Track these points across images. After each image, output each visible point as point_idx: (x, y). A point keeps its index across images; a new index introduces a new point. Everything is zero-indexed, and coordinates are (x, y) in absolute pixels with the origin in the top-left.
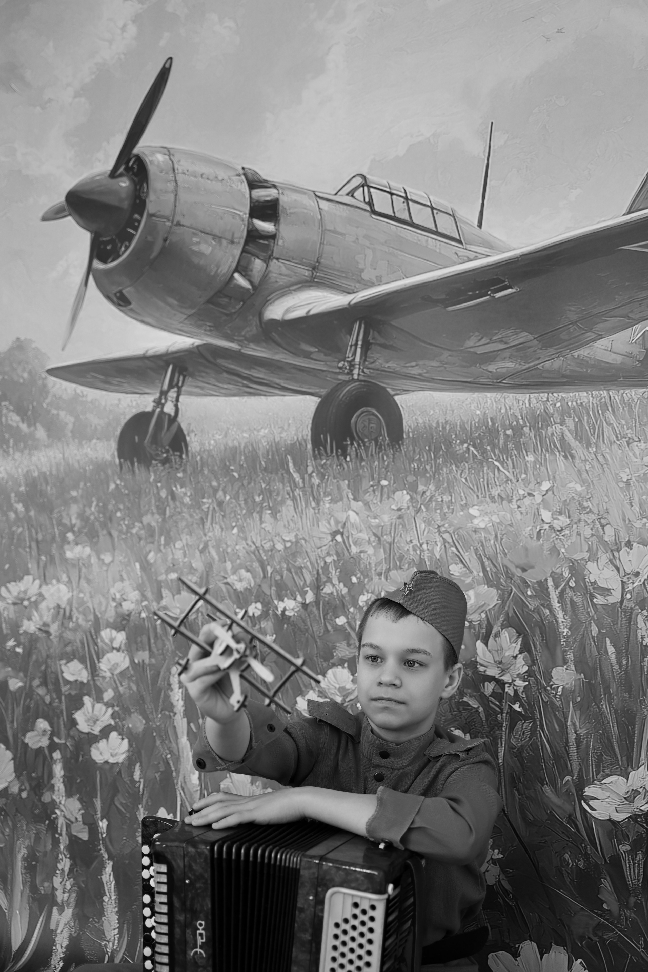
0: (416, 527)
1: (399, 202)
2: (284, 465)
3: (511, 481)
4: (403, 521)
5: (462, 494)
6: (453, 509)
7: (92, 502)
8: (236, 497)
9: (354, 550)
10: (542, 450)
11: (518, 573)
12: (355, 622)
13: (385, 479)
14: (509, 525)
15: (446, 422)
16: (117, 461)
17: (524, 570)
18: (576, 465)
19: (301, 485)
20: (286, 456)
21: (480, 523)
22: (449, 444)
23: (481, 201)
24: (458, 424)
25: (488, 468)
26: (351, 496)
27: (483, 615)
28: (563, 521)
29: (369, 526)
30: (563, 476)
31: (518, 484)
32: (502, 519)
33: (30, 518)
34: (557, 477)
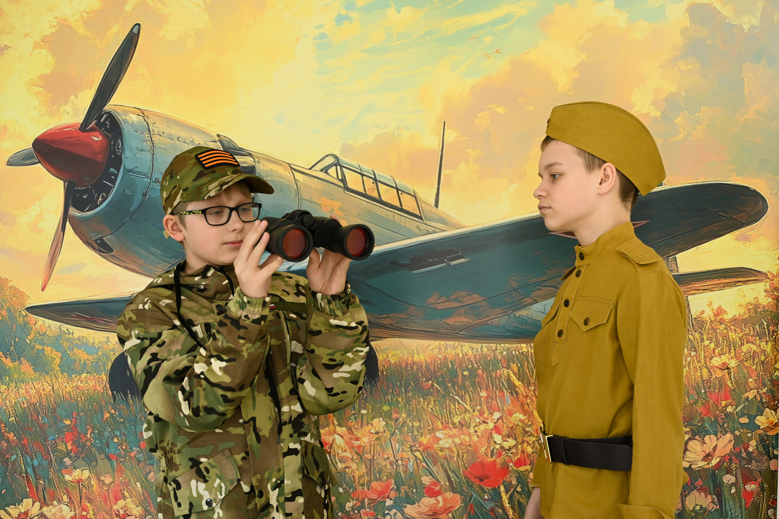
0: (392, 447)
1: (369, 183)
3: (469, 411)
4: (381, 442)
5: (429, 421)
6: (422, 433)
7: (88, 430)
9: (340, 466)
10: (493, 388)
11: (477, 482)
13: (365, 409)
14: (468, 445)
15: (414, 363)
16: (110, 393)
18: (520, 399)
21: (445, 443)
22: (417, 381)
23: (437, 186)
24: (424, 365)
25: (450, 401)
26: (336, 423)
27: (450, 515)
28: (511, 442)
29: (352, 447)
30: (509, 408)
31: (474, 414)
32: (463, 441)
33: (24, 446)
34: (505, 409)
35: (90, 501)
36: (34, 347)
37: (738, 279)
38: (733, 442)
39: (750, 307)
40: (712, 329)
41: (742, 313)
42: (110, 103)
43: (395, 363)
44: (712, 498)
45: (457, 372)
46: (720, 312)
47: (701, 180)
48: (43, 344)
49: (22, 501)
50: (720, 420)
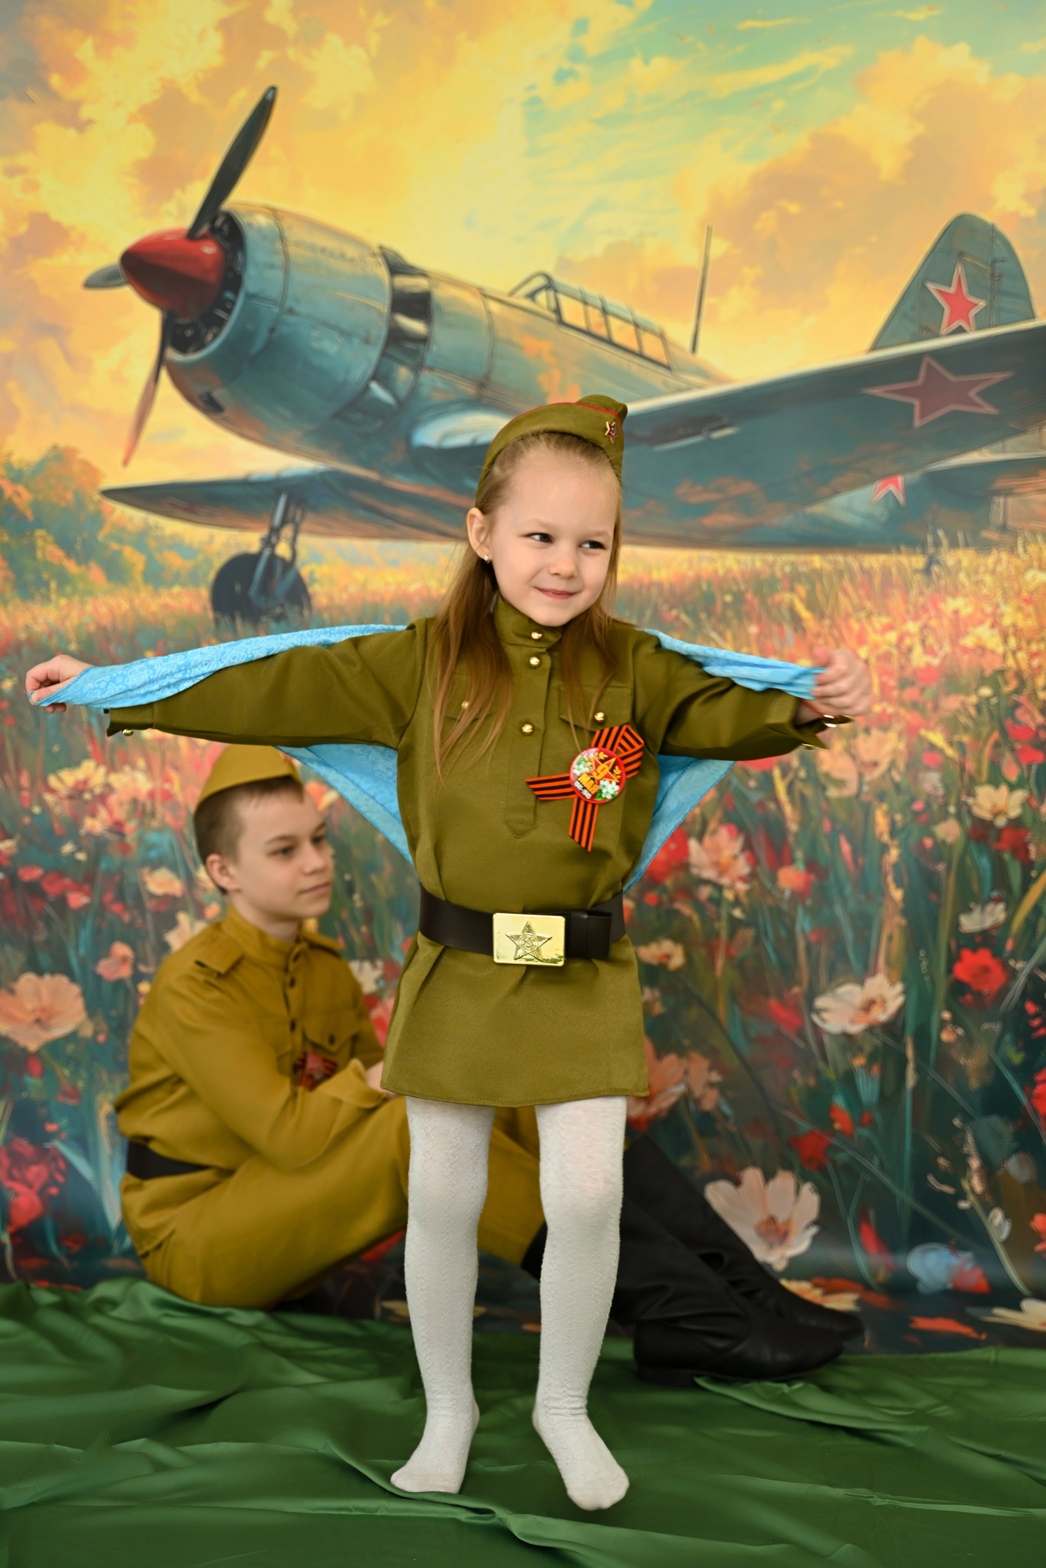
1: (595, 316)
10: (768, 621)
15: (652, 583)
16: (210, 615)
22: (655, 610)
23: (695, 321)
24: (667, 586)
36: (108, 546)
42: (230, 199)
45: (715, 597)
48: (120, 541)
49: (80, 763)
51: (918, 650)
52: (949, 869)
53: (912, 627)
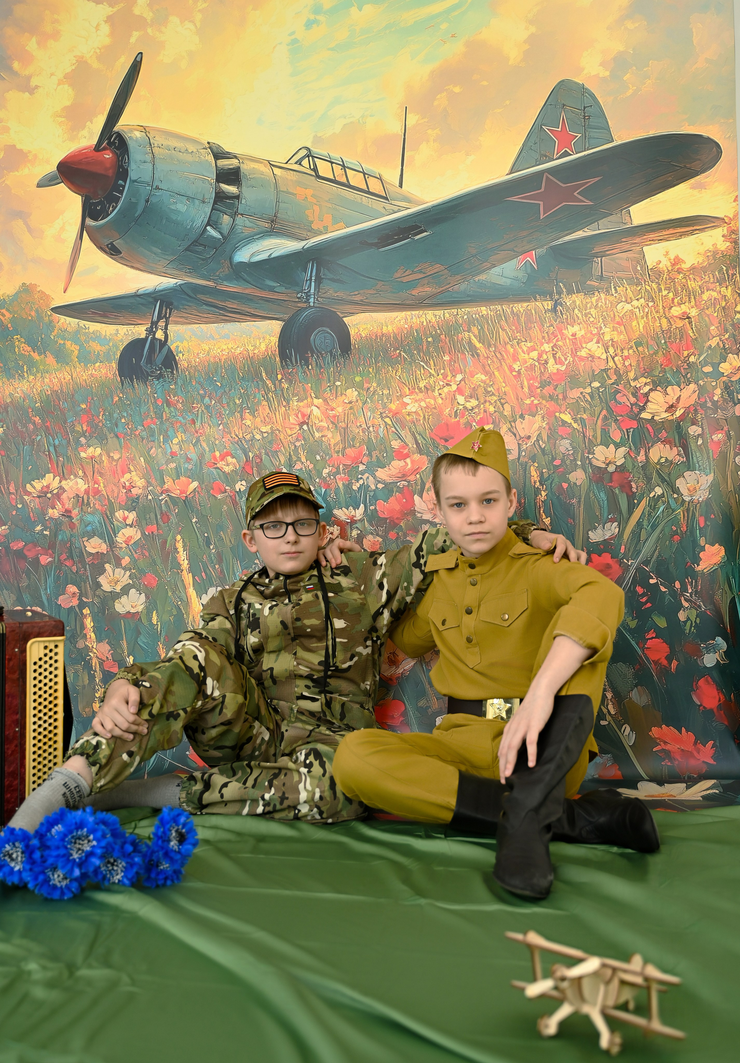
0: (364, 415)
1: (338, 169)
2: (258, 375)
3: (434, 375)
4: (354, 410)
5: (398, 388)
6: (391, 400)
7: (100, 412)
8: (220, 401)
9: (317, 435)
10: (455, 352)
11: (442, 443)
12: (321, 489)
13: (339, 381)
14: (434, 408)
15: (383, 335)
16: (119, 378)
17: (446, 441)
18: (481, 361)
19: (273, 389)
20: (259, 367)
21: (412, 408)
22: (386, 351)
23: (400, 168)
24: (392, 335)
25: (416, 368)
26: (313, 395)
27: (418, 476)
28: (474, 402)
29: (328, 417)
30: (471, 369)
31: (438, 377)
32: (428, 404)
33: (47, 428)
34: (467, 370)
35: (101, 474)
36: (57, 342)
37: (695, 228)
38: (698, 392)
39: (709, 254)
40: (670, 278)
41: (701, 261)
42: (119, 124)
43: (366, 336)
44: (678, 450)
45: (422, 339)
46: (677, 261)
47: (652, 133)
48: (64, 339)
49: (45, 476)
50: (682, 370)
51: (551, 361)
52: (579, 502)
53: (547, 347)
